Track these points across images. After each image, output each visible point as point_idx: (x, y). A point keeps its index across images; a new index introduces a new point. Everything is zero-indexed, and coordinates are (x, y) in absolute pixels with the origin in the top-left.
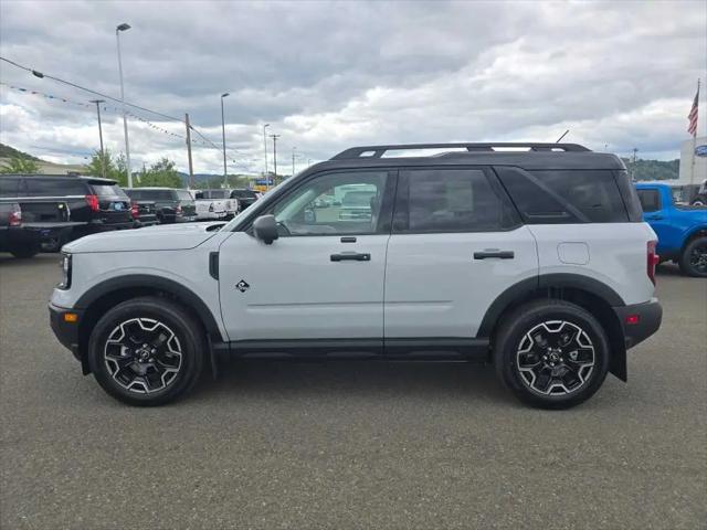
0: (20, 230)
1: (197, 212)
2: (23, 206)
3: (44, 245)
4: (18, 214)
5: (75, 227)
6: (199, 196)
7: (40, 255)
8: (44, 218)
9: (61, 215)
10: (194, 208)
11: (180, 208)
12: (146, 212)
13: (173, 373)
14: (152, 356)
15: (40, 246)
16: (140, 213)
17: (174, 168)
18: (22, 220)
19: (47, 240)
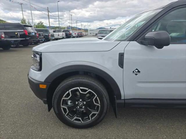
0: (4, 41)
1: (55, 36)
2: (5, 33)
3: (12, 46)
4: (3, 36)
5: (21, 40)
6: (54, 32)
7: (11, 49)
8: (12, 37)
9: (16, 36)
10: (54, 35)
11: (50, 35)
12: (41, 36)
13: (95, 114)
14: (84, 105)
15: (11, 46)
16: (39, 36)
17: (43, 24)
18: (5, 38)
19: (13, 44)
